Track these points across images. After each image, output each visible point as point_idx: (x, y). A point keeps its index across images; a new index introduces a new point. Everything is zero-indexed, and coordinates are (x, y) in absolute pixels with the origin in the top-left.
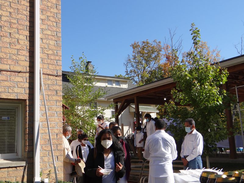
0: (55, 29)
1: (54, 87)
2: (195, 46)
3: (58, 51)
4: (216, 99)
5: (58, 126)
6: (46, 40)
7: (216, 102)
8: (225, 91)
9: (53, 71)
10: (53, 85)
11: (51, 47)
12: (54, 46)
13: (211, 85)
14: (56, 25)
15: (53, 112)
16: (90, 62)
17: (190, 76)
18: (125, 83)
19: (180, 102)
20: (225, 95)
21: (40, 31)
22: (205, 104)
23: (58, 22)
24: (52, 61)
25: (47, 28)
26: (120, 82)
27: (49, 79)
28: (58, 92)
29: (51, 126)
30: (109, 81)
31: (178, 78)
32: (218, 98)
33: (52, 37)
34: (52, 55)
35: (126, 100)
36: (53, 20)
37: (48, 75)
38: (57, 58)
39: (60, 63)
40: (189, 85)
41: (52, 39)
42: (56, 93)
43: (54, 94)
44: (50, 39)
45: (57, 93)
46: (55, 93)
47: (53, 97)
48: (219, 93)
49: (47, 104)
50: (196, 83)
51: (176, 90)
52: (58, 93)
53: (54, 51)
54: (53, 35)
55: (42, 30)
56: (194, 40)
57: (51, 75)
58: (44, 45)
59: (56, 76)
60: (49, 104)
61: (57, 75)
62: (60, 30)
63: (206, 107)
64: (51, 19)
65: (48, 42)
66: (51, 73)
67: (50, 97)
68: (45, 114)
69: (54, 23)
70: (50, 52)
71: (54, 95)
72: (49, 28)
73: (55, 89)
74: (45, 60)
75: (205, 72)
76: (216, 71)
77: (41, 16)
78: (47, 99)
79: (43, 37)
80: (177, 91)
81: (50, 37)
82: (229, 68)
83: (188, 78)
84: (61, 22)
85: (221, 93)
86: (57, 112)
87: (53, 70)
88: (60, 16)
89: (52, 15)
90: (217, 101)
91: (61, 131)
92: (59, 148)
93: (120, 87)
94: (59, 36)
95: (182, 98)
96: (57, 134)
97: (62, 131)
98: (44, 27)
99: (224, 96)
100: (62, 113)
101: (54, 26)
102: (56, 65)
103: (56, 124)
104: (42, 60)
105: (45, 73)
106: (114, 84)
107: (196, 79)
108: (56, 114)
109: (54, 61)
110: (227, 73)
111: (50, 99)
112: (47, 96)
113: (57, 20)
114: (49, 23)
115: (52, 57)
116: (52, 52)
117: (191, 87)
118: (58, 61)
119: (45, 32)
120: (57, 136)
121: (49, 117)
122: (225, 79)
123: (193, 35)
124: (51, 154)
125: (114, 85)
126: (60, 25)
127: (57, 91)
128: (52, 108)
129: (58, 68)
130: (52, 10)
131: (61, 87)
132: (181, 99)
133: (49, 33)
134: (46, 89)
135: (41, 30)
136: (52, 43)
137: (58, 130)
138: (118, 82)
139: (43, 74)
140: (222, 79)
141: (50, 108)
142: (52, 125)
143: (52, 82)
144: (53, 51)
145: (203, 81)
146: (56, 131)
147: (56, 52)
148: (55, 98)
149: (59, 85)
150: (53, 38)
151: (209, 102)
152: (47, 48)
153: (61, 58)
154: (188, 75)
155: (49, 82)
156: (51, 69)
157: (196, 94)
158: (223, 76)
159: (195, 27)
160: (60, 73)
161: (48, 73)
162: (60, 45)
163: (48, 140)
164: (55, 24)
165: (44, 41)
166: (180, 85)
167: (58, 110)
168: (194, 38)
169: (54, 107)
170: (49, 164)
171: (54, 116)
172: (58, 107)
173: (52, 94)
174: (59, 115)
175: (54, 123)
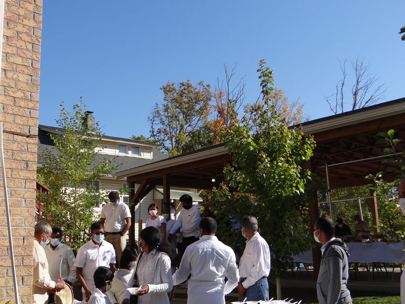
0: (29, 55)
1: (23, 156)
2: (264, 96)
3: (33, 94)
4: (295, 185)
5: (26, 223)
6: (12, 73)
7: (294, 189)
8: (309, 173)
9: (22, 127)
10: (21, 151)
11: (20, 85)
12: (27, 84)
13: (288, 162)
14: (31, 48)
15: (19, 199)
16: (91, 113)
17: (254, 144)
18: (148, 150)
19: (238, 187)
20: (310, 178)
21: (2, 56)
22: (277, 193)
23: (36, 42)
24: (21, 110)
25: (15, 52)
26: (140, 149)
27: (14, 141)
28: (30, 163)
29: (14, 223)
30: (122, 147)
31: (236, 147)
32: (298, 183)
33: (23, 68)
34: (22, 99)
35: (148, 179)
36: (28, 39)
37: (14, 133)
38: (31, 105)
39: (35, 114)
40: (253, 160)
41: (23, 72)
42: (25, 166)
43: (22, 167)
44: (21, 72)
45: (27, 166)
46: (23, 165)
47: (20, 173)
48: (299, 176)
49: (8, 184)
50: (264, 157)
51: (232, 167)
52: (29, 165)
53: (26, 93)
54: (26, 64)
55: (6, 56)
56: (263, 87)
57: (18, 134)
58: (7, 81)
59: (28, 137)
60: (12, 184)
61: (29, 134)
62: (39, 57)
63: (279, 197)
64: (24, 37)
65: (15, 76)
66: (19, 131)
67: (14, 173)
68: (4, 202)
69: (28, 44)
70: (19, 94)
71: (21, 170)
72: (20, 52)
73: (25, 160)
74: (10, 108)
75: (280, 140)
76: (297, 139)
77: (6, 31)
78: (10, 176)
79: (8, 67)
80: (233, 169)
81: (20, 68)
82: (317, 135)
83: (252, 148)
84: (40, 44)
85: (303, 175)
86: (27, 199)
87: (23, 125)
88: (39, 33)
89: (26, 30)
90: (297, 188)
91: (31, 233)
92: (26, 262)
93: (140, 157)
94: (36, 67)
95: (241, 180)
96: (24, 238)
97: (33, 233)
98: (9, 50)
99: (308, 180)
100: (35, 201)
101: (27, 50)
102: (28, 117)
103: (23, 220)
104: (3, 108)
105: (7, 130)
106: (130, 152)
107: (265, 150)
108: (24, 202)
109: (25, 109)
110: (313, 143)
111: (14, 176)
112: (10, 171)
113: (34, 39)
114: (20, 44)
115: (22, 104)
116: (23, 95)
117: (256, 163)
118: (32, 111)
119: (11, 59)
120: (24, 242)
121: (11, 208)
122: (310, 153)
123: (262, 78)
124: (10, 274)
125: (130, 154)
126: (39, 49)
127: (28, 162)
128: (17, 193)
129: (31, 122)
130: (26, 22)
131: (36, 156)
132: (240, 182)
133: (19, 60)
134: (8, 158)
135: (4, 55)
136: (23, 78)
137: (27, 231)
138: (137, 149)
139: (4, 131)
140: (305, 153)
141: (13, 192)
142: (15, 221)
143: (20, 146)
144: (24, 93)
145: (276, 154)
146: (23, 233)
147: (29, 95)
148: (23, 174)
149: (32, 153)
150: (26, 71)
151: (283, 189)
152: (14, 86)
153: (38, 106)
154: (251, 143)
155: (15, 146)
156: (20, 124)
157: (264, 175)
158: (308, 148)
159: (265, 66)
160: (35, 131)
161: (13, 131)
162: (36, 83)
163: (6, 248)
164: (30, 46)
165: (10, 74)
166: (238, 159)
167: (27, 195)
168: (264, 84)
169: (21, 190)
170: (6, 290)
171: (19, 206)
172: (29, 190)
173: (19, 168)
174: (29, 205)
175: (19, 218)
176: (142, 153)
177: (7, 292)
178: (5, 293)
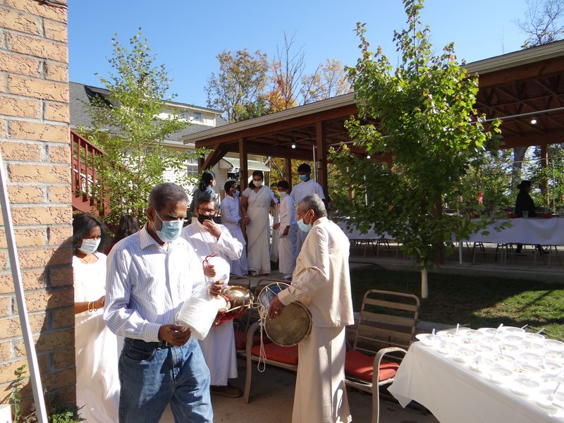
1: (34, 45)
5: (52, 196)
10: (28, 33)
15: (32, 143)
18: (211, 116)
27: (8, 7)
28: (52, 66)
35: (220, 143)
42: (41, 70)
43: (34, 70)
45: (46, 70)
46: (36, 67)
47: (28, 83)
52: (51, 69)
59: (43, 2)
60: (9, 107)
67: (15, 82)
71: (31, 76)
73: (39, 55)
78: (3, 89)
80: (358, 122)
86: (49, 144)
91: (64, 216)
96: (48, 229)
100: (68, 149)
103: (45, 190)
106: (192, 118)
108: (43, 151)
111: (14, 90)
112: (2, 76)
120: (49, 237)
127: (48, 62)
128: (25, 128)
131: (66, 50)
137: (55, 213)
138: (198, 115)
141: (15, 127)
143: (23, 21)
146: (46, 218)
148: (37, 87)
149: (56, 42)
155: (10, 20)
163: (6, 252)
167: (51, 135)
169: (36, 124)
170: (14, 342)
171: (33, 159)
172: (53, 123)
173: (26, 72)
174: (57, 157)
175: (36, 184)
176: (204, 120)
177: (16, 348)
178: (12, 350)
